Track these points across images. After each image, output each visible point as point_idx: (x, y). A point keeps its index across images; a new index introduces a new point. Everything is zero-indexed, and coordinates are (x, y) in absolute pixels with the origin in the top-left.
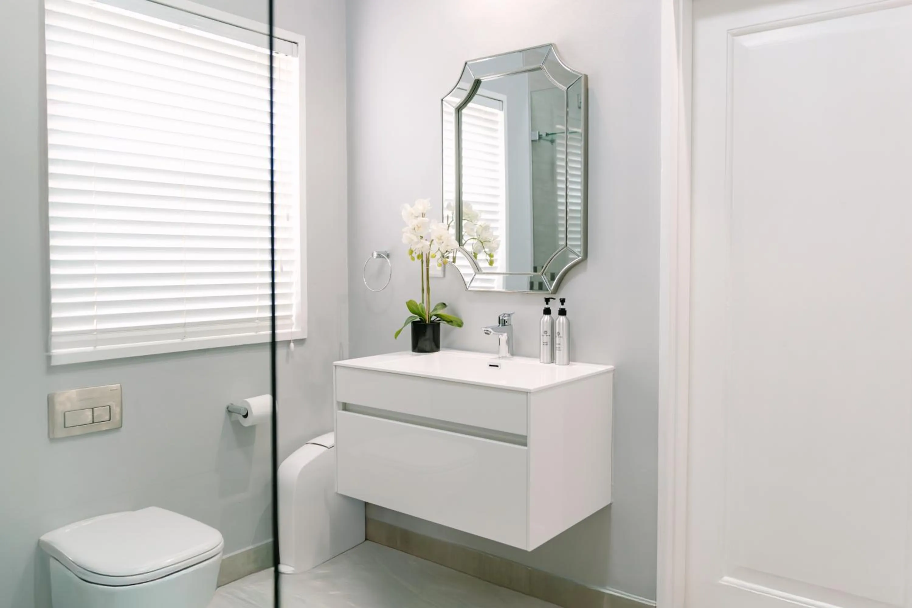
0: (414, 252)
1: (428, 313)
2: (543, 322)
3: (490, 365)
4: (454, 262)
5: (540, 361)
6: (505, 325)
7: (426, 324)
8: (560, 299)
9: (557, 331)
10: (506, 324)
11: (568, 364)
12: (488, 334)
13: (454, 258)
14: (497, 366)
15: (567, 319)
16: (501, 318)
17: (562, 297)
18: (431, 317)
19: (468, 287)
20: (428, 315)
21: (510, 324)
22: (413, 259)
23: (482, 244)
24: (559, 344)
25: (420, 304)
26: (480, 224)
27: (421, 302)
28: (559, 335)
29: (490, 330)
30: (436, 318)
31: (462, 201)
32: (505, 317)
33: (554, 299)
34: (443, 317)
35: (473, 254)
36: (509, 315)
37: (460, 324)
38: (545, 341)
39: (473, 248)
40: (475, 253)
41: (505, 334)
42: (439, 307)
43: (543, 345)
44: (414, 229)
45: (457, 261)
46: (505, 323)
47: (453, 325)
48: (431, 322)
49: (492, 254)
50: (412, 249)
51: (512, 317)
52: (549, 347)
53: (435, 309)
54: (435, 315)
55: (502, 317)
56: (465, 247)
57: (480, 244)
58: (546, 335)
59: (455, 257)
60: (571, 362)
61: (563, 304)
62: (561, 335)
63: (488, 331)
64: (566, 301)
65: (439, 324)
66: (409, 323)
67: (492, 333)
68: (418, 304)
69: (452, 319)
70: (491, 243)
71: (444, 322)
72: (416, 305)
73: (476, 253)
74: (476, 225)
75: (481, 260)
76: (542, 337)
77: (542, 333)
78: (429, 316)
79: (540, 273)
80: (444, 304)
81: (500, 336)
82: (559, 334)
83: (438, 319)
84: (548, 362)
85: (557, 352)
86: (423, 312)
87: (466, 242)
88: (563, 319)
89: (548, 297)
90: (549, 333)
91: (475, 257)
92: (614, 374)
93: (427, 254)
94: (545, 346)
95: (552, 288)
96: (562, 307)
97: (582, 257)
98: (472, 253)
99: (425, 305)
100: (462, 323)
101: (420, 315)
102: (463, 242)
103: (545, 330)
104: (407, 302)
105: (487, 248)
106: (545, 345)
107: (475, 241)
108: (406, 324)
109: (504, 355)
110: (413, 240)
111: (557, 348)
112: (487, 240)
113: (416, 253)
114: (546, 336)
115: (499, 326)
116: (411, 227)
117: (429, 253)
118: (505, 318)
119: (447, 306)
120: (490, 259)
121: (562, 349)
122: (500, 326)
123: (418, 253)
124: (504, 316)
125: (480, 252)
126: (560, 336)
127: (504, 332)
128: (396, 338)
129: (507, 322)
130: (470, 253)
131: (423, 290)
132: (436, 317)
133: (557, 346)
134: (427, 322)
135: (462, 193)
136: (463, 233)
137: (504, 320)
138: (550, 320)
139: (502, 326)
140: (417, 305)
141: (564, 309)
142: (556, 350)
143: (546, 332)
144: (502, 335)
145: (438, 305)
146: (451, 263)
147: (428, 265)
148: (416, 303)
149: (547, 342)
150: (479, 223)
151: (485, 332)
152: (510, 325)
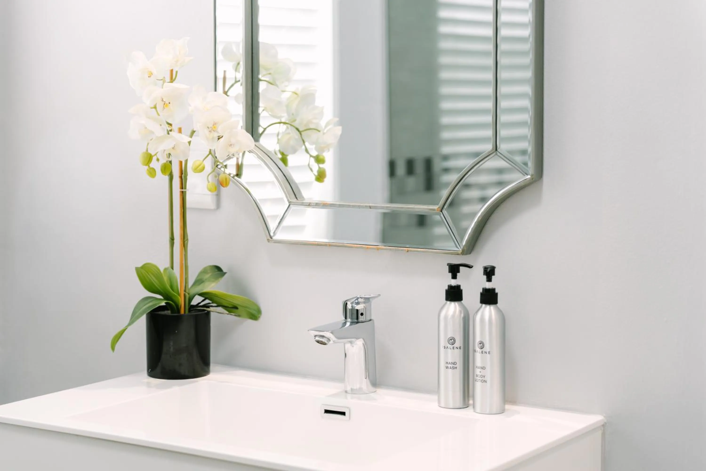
0: (154, 158)
1: (185, 291)
2: (446, 318)
3: (327, 411)
4: (238, 175)
5: (439, 402)
6: (357, 323)
7: (181, 316)
8: (485, 269)
9: (478, 340)
10: (361, 318)
11: (502, 411)
12: (324, 344)
13: (239, 168)
14: (343, 414)
15: (499, 311)
16: (349, 306)
17: (489, 263)
18: (191, 300)
19: (272, 234)
20: (185, 296)
21: (368, 319)
22: (152, 173)
23: (301, 134)
24: (483, 368)
25: (166, 269)
26: (293, 90)
27: (168, 265)
28: (482, 348)
29: (328, 334)
30: (203, 301)
31: (258, 43)
32: (358, 303)
33: (470, 267)
34: (216, 299)
35: (280, 156)
36: (367, 300)
37: (254, 312)
38: (450, 361)
39: (279, 141)
40: (282, 154)
41: (360, 343)
42: (207, 276)
43: (447, 367)
44: (155, 107)
45: (245, 172)
46: (357, 318)
47: (239, 316)
48: (192, 308)
49: (321, 157)
50: (149, 151)
51: (374, 303)
52: (458, 372)
53: (199, 281)
54: (201, 295)
55: (352, 303)
56: (263, 141)
57: (296, 135)
58: (451, 346)
59: (242, 164)
60: (507, 407)
61: (489, 280)
62: (487, 348)
63: (323, 337)
64: (496, 271)
65: (208, 313)
66: (142, 314)
67: (331, 342)
68: (162, 270)
69: (236, 302)
70: (321, 132)
71: (220, 309)
72: (158, 274)
73: (285, 153)
74: (284, 91)
75: (298, 168)
76: (442, 349)
77: (443, 342)
78: (187, 296)
79: (436, 207)
80: (218, 269)
81: (348, 346)
82: (482, 345)
83: (207, 301)
84: (458, 405)
85: (478, 385)
86: (173, 290)
87: (265, 129)
88: (490, 311)
89: (456, 261)
90: (459, 343)
91: (284, 160)
92: (603, 434)
93: (181, 162)
94: (450, 370)
95: (464, 243)
96: (488, 285)
97: (532, 175)
98: (276, 153)
99: (177, 272)
100: (259, 311)
101: (167, 297)
102: (261, 130)
103: (450, 335)
104: (137, 269)
105: (312, 143)
106: (451, 368)
107: (283, 128)
108: (134, 318)
109: (357, 386)
110: (152, 133)
111: (477, 376)
112: (312, 126)
113: (158, 160)
114: (453, 348)
115: (345, 323)
116: (148, 103)
117: (186, 161)
118: (358, 307)
119: (225, 273)
120: (319, 167)
121: (488, 378)
122: (348, 324)
123: (163, 161)
124: (357, 301)
125: (294, 151)
126: (484, 350)
127: (357, 338)
128: (113, 349)
129: (362, 314)
130: (273, 152)
131: (172, 239)
132: (201, 299)
133: (478, 371)
134: (182, 312)
135: (258, 26)
136: (260, 110)
137: (357, 310)
138: (460, 312)
139: (352, 323)
140: (160, 272)
141: (494, 290)
142: (475, 380)
143: (452, 341)
144: (351, 342)
145: (204, 271)
146: (233, 177)
147: (183, 185)
148: (159, 270)
149: (454, 363)
150: (291, 88)
151: (317, 338)
152: (370, 320)
